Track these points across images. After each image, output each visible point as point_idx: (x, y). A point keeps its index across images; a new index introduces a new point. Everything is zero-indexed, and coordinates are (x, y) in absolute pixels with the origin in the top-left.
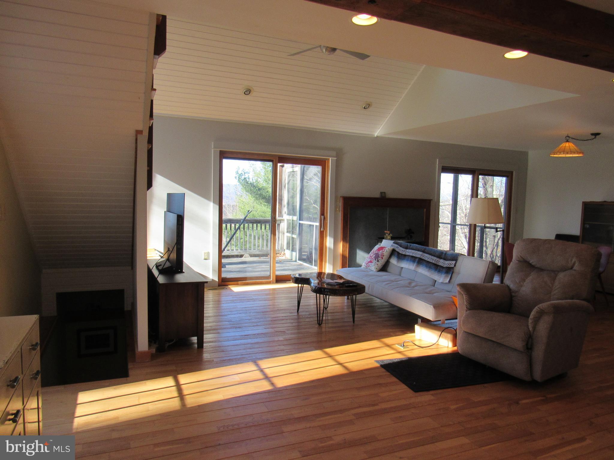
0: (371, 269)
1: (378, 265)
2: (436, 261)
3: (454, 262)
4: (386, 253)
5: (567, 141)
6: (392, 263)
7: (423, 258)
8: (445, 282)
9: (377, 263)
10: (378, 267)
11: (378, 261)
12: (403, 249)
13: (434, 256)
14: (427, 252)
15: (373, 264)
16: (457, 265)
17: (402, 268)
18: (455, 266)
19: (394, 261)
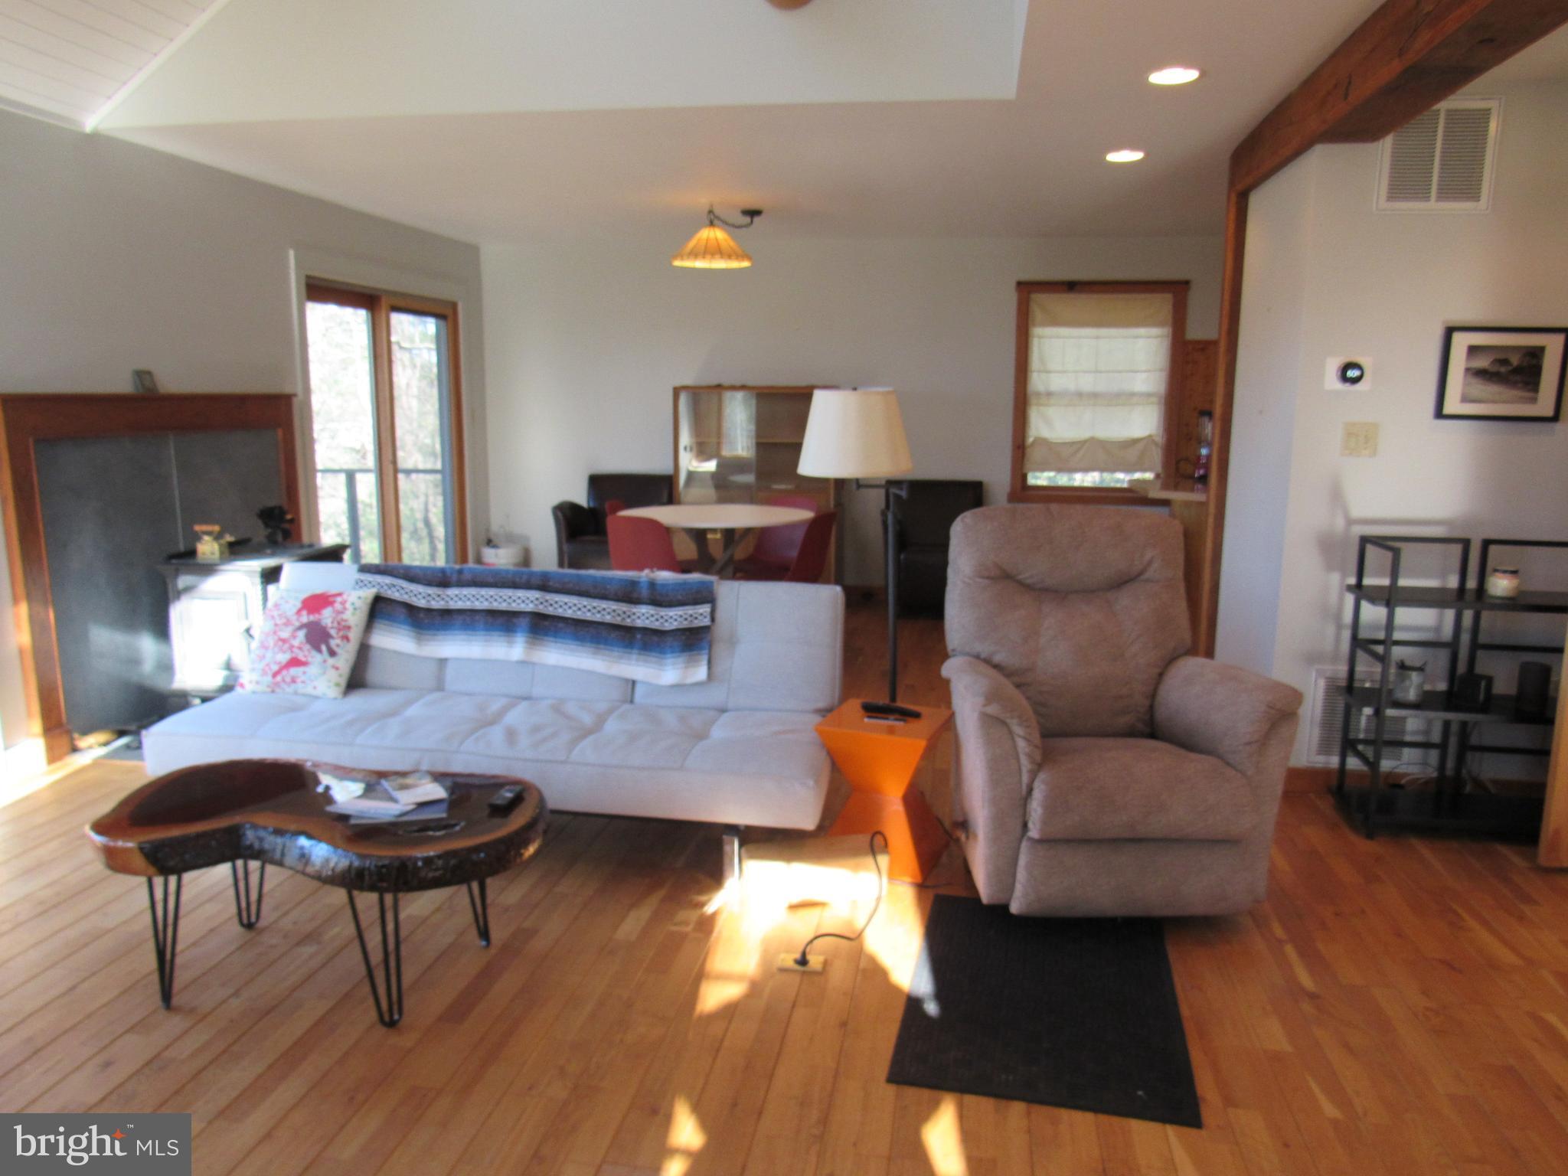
0: (309, 690)
1: (337, 669)
2: (619, 615)
3: (705, 609)
4: (353, 614)
5: (712, 224)
6: (383, 650)
7: (550, 611)
8: (690, 680)
9: (331, 661)
10: (340, 676)
11: (332, 653)
12: (431, 590)
13: (604, 597)
14: (557, 585)
15: (313, 670)
16: (719, 615)
17: (442, 662)
18: (713, 620)
19: (393, 640)
